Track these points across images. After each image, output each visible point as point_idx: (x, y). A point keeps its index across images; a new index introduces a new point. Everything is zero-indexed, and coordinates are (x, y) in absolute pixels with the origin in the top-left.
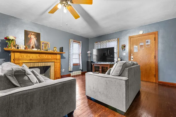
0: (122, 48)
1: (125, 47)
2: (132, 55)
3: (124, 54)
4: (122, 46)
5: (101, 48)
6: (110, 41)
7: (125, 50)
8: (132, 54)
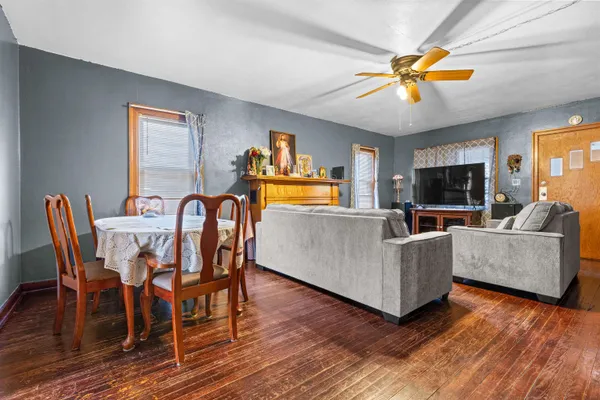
0: (509, 164)
1: (518, 160)
2: (544, 186)
3: (516, 182)
4: (510, 158)
5: (438, 166)
6: (467, 146)
7: (518, 170)
8: (543, 183)
